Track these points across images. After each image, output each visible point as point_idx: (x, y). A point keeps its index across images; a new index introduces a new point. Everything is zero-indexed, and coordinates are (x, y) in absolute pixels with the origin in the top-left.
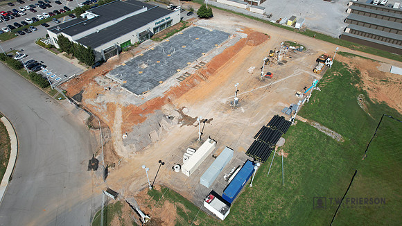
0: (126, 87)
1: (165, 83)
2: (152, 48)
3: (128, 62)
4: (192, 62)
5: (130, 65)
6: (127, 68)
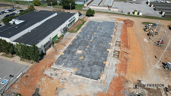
1: (108, 62)
2: (75, 38)
3: (65, 52)
4: (110, 42)
5: (68, 54)
6: (68, 57)
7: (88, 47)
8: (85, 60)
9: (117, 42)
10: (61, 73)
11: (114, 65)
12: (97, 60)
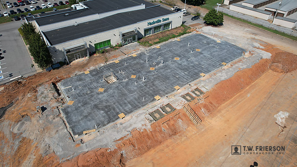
0: (66, 113)
1: (128, 117)
2: (134, 55)
3: (94, 70)
4: (181, 86)
5: (93, 76)
6: (88, 79)
7: (133, 77)
8: (100, 96)
9: (197, 89)
10: (52, 99)
11: (130, 129)
12: (117, 104)
